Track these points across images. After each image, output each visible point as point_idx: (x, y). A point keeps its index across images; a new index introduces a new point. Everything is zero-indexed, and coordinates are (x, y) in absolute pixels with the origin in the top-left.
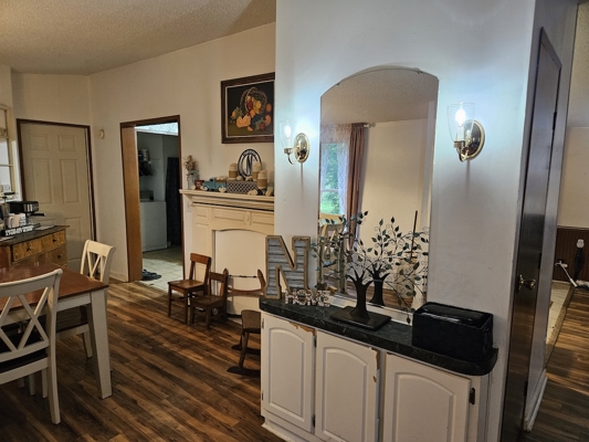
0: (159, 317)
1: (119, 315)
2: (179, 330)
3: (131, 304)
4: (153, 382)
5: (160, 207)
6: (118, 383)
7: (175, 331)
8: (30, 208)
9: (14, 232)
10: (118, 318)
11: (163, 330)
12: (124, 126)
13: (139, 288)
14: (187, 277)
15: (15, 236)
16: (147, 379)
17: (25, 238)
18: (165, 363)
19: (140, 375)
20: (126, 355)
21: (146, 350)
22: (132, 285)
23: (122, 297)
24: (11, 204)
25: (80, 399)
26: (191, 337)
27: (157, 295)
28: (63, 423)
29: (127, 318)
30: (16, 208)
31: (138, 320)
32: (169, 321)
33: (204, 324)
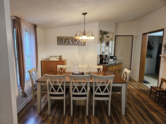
0: (146, 97)
1: (133, 92)
2: (152, 104)
3: (138, 89)
4: (138, 117)
5: (154, 60)
6: (128, 113)
7: (151, 103)
8: (115, 58)
9: (110, 63)
10: (132, 93)
11: (146, 101)
12: (144, 34)
13: (141, 85)
14: (159, 86)
15: (110, 64)
16: (137, 116)
17: (112, 65)
18: (144, 113)
19: (135, 113)
20: (132, 105)
21: (139, 106)
22: (139, 83)
23: (135, 86)
24: (111, 56)
25: (116, 112)
26: (156, 108)
27: (147, 89)
28: (110, 117)
29: (135, 93)
30: (112, 57)
31: (139, 95)
32: (149, 99)
33: (163, 105)
